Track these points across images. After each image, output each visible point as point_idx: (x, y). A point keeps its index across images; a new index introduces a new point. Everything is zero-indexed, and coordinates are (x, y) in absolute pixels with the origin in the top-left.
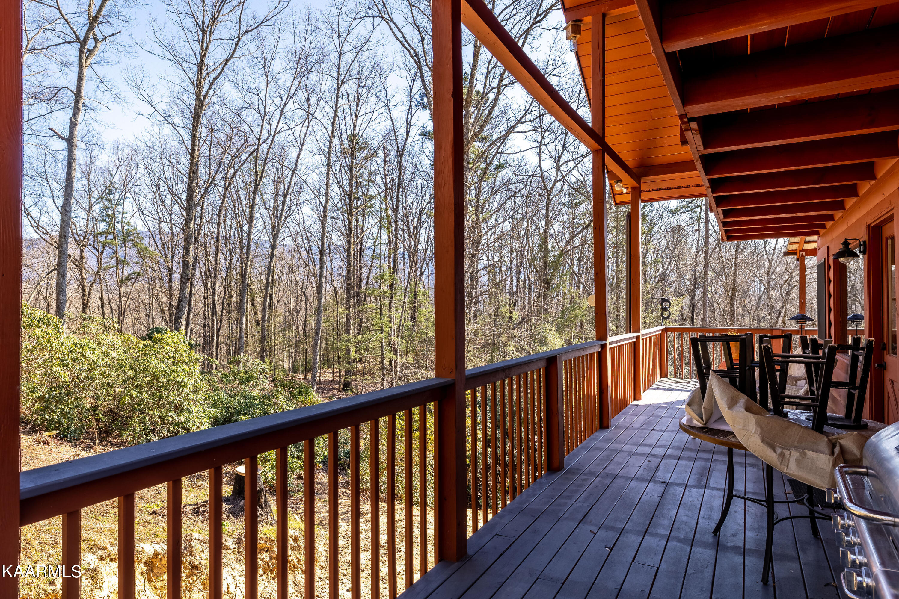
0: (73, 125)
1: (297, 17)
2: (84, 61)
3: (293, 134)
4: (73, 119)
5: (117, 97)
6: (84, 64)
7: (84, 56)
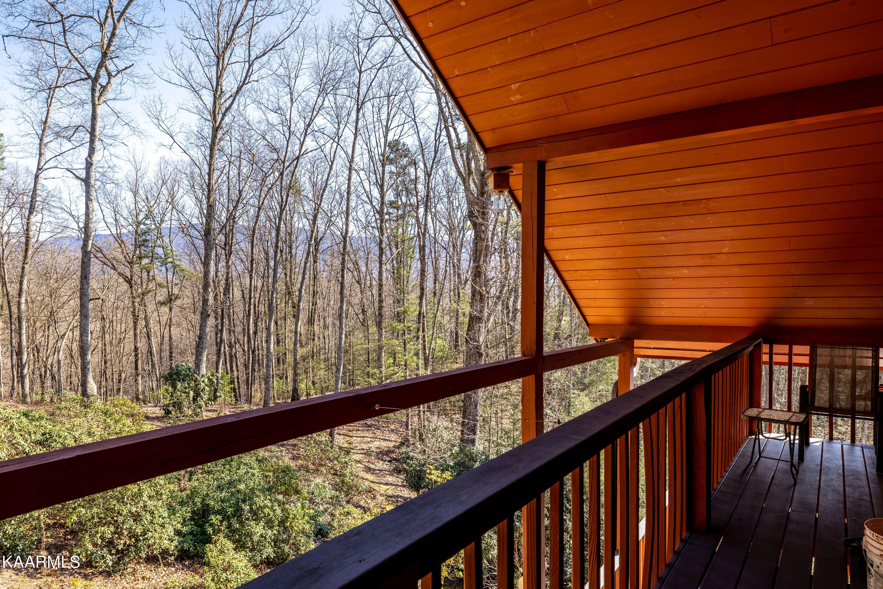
0: (89, 165)
1: (319, 32)
2: (97, 99)
3: (323, 151)
4: (88, 159)
5: (135, 131)
6: (97, 103)
7: (97, 94)
